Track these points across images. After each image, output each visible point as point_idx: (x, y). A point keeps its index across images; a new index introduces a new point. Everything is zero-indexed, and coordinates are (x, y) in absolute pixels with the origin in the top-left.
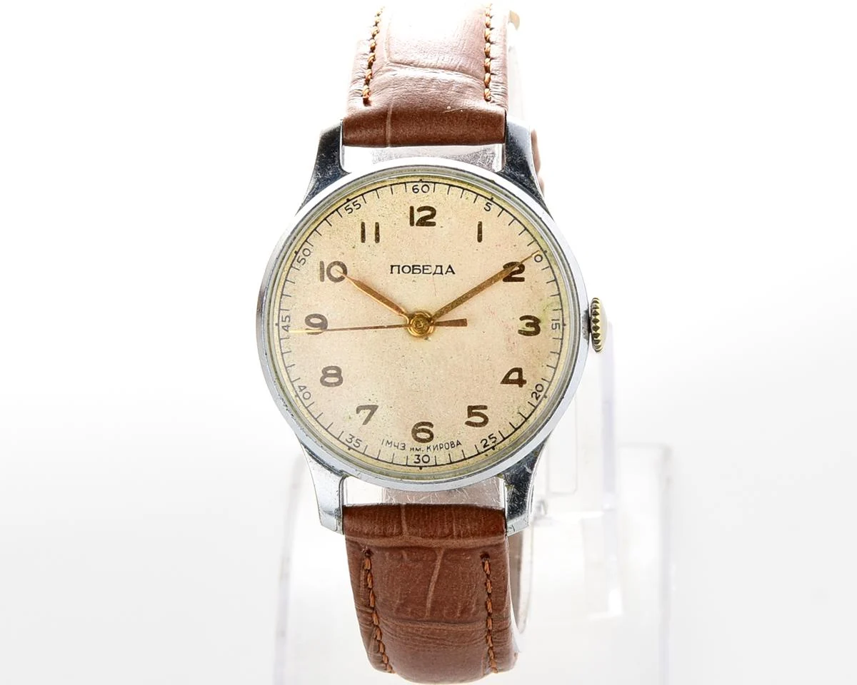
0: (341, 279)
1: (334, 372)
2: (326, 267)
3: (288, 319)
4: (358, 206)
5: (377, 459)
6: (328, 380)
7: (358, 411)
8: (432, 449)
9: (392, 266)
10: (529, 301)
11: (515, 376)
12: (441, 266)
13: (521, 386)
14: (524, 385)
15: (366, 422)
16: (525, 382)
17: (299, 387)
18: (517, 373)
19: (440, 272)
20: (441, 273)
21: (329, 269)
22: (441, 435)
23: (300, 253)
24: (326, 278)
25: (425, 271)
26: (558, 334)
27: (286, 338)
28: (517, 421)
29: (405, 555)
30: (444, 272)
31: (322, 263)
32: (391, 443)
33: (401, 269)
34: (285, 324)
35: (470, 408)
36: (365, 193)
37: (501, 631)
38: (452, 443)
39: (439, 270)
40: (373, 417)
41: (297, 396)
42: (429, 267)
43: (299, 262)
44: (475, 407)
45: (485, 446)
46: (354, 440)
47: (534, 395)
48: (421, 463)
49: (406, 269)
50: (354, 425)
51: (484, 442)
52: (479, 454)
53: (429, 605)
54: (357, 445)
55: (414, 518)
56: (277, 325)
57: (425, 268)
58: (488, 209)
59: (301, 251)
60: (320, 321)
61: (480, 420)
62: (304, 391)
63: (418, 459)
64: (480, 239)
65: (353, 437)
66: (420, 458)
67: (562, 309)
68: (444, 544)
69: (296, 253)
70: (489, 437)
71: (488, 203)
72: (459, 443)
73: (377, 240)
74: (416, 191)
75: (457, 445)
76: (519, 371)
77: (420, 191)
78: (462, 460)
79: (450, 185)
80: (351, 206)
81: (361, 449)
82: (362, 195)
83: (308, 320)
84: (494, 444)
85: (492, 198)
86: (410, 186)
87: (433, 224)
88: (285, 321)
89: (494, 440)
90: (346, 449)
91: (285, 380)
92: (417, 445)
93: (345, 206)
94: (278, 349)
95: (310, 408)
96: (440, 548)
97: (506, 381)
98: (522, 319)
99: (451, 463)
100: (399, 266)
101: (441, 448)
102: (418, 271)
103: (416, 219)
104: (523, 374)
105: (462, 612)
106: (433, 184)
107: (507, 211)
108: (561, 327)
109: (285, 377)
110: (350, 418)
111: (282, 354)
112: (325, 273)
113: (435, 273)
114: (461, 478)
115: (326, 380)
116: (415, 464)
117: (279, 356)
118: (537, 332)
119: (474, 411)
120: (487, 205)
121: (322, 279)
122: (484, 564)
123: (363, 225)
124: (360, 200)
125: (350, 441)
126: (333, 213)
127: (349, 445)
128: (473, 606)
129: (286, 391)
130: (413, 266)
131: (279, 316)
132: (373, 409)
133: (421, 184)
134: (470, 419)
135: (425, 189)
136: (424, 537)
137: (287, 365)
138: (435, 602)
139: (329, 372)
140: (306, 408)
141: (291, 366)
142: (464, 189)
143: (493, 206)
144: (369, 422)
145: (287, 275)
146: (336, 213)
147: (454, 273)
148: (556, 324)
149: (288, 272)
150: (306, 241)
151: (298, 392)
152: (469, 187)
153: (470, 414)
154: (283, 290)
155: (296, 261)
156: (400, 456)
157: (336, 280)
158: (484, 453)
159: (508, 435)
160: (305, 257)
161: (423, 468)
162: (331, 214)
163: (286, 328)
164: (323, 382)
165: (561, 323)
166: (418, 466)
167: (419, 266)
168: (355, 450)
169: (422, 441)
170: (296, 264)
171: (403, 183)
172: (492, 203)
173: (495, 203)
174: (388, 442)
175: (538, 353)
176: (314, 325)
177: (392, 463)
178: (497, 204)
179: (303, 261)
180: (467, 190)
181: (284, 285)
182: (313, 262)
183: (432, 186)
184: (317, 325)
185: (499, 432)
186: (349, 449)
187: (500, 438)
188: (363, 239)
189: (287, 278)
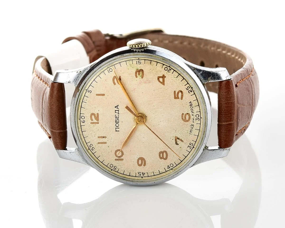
0: (122, 152)
1: (161, 154)
3: (140, 173)
4: (91, 145)
5: (198, 136)
6: (165, 157)
7: (178, 144)
8: (193, 113)
9: (116, 131)
10: (129, 74)
11: (161, 80)
12: (115, 111)
13: (165, 77)
14: (165, 75)
15: (182, 141)
16: (164, 75)
17: (168, 168)
19: (118, 111)
20: (118, 110)
21: (118, 157)
22: (188, 110)
24: (122, 158)
25: (118, 117)
26: (143, 61)
27: (148, 174)
28: (180, 78)
30: (118, 109)
31: (116, 160)
32: (191, 130)
33: (117, 127)
34: (142, 174)
35: (175, 98)
36: (86, 142)
38: (191, 105)
39: (117, 112)
40: (180, 138)
41: (172, 169)
42: (116, 116)
43: (116, 169)
45: (191, 91)
46: (190, 146)
47: (169, 71)
48: (199, 118)
49: (117, 125)
50: (184, 146)
51: (189, 92)
52: (194, 94)
54: (192, 144)
56: (142, 177)
57: (116, 117)
58: (90, 91)
59: (111, 168)
60: (140, 160)
61: (180, 94)
62: (170, 166)
63: (197, 119)
64: (104, 95)
65: (189, 146)
66: (197, 118)
67: (132, 60)
69: (112, 170)
70: (187, 90)
71: (88, 92)
73: (105, 137)
75: (191, 103)
76: (159, 78)
77: (84, 120)
78: (197, 101)
79: (81, 107)
80: (91, 148)
81: (194, 143)
82: (87, 143)
83: (140, 165)
84: (190, 88)
85: (86, 90)
86: (82, 124)
87: (98, 114)
88: (141, 174)
89: (188, 88)
92: (191, 120)
93: (91, 150)
94: (152, 178)
97: (163, 83)
98: (137, 77)
99: (199, 105)
100: (116, 128)
101: (193, 110)
102: (118, 120)
103: (96, 121)
104: (160, 76)
107: (91, 84)
110: (181, 148)
111: (154, 175)
112: (120, 158)
113: (118, 113)
115: (165, 158)
116: (200, 121)
118: (142, 70)
119: (176, 97)
120: (89, 92)
121: (123, 160)
123: (99, 143)
124: (89, 144)
125: (190, 147)
127: (192, 148)
130: (116, 122)
131: (139, 177)
133: (81, 119)
134: (180, 98)
135: (83, 117)
137: (159, 173)
139: (161, 156)
140: (177, 165)
141: (159, 172)
142: (83, 102)
143: (89, 89)
144: (182, 139)
146: (94, 154)
147: (118, 106)
148: (138, 62)
149: (120, 173)
150: (107, 166)
151: (170, 169)
152: (82, 99)
153: (178, 98)
154: (127, 175)
155: (115, 170)
156: (197, 126)
157: (123, 154)
158: (194, 91)
159: (186, 82)
160: (113, 167)
161: (201, 117)
162: (95, 156)
163: (143, 174)
164: (166, 159)
165: (139, 60)
166: (201, 119)
167: (115, 120)
168: (194, 145)
169: (190, 118)
170: (117, 170)
171: (81, 127)
172: (88, 90)
173: (88, 89)
174: (190, 132)
175: (151, 70)
176: (142, 162)
177: (199, 130)
178: (88, 88)
179: (115, 167)
180: (83, 100)
181: (125, 175)
182: (115, 163)
183: (82, 115)
184: (142, 161)
185: (185, 86)
186: (194, 148)
187: (188, 85)
188: (105, 143)
189: (122, 174)
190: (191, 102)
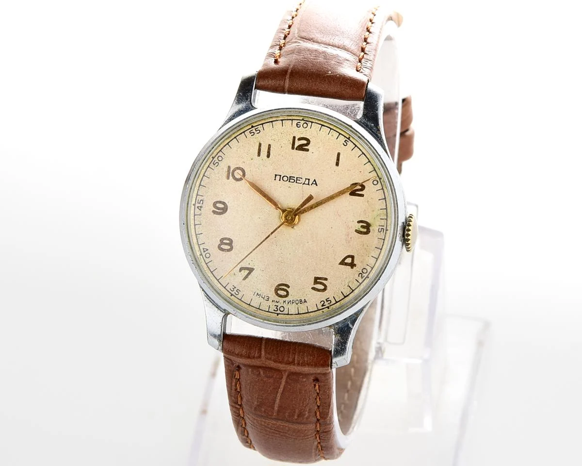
0: (241, 179)
1: (228, 242)
2: (231, 170)
3: (201, 202)
4: (258, 132)
5: (249, 305)
6: (223, 247)
7: (241, 269)
8: (287, 303)
9: (276, 175)
10: (365, 210)
11: (349, 260)
12: (309, 180)
13: (352, 268)
14: (354, 268)
15: (245, 278)
16: (355, 265)
17: (203, 249)
18: (351, 259)
20: (308, 184)
21: (234, 171)
22: (294, 294)
23: (216, 159)
24: (231, 177)
25: (298, 181)
26: (382, 235)
27: (199, 215)
28: (347, 291)
29: (262, 373)
30: (310, 184)
31: (229, 167)
32: (260, 295)
33: (281, 178)
34: (200, 205)
35: (316, 279)
36: (264, 123)
37: (326, 432)
38: (301, 301)
39: (307, 182)
40: (249, 276)
41: (201, 255)
42: (300, 179)
43: (214, 165)
44: (320, 278)
45: (323, 305)
46: (235, 289)
47: (360, 275)
48: (278, 311)
49: (285, 179)
50: (237, 280)
51: (323, 302)
52: (318, 310)
53: (276, 408)
54: (237, 293)
55: (270, 348)
56: (194, 205)
57: (298, 179)
58: (346, 144)
59: (217, 157)
60: (223, 206)
61: (321, 287)
62: (206, 252)
63: (276, 308)
64: (337, 164)
65: (235, 288)
66: (278, 308)
67: (387, 219)
68: (288, 368)
69: (213, 158)
70: (326, 300)
71: (346, 140)
73: (268, 156)
75: (304, 302)
76: (352, 257)
77: (301, 126)
78: (306, 313)
79: (322, 125)
80: (254, 131)
81: (239, 296)
82: (262, 124)
83: (215, 205)
84: (329, 305)
85: (349, 138)
86: (295, 122)
87: (308, 150)
89: (329, 302)
90: (229, 295)
91: (195, 243)
92: (277, 298)
93: (250, 130)
94: (192, 222)
95: (209, 264)
96: (285, 371)
97: (343, 263)
98: (359, 222)
99: (299, 314)
100: (280, 176)
101: (293, 303)
102: (293, 181)
103: (296, 146)
104: (355, 260)
105: (298, 416)
106: (311, 123)
107: (358, 147)
108: (385, 231)
109: (195, 241)
110: (234, 274)
111: (195, 225)
112: (231, 174)
113: (304, 184)
114: (303, 325)
115: (222, 246)
116: (273, 311)
117: (193, 226)
118: (368, 232)
119: (318, 281)
121: (228, 178)
122: (315, 385)
123: (260, 145)
124: (260, 128)
125: (233, 290)
126: (241, 134)
127: (232, 292)
128: (307, 413)
129: (194, 250)
130: (290, 177)
131: (196, 199)
132: (251, 270)
133: (303, 122)
134: (315, 286)
135: (305, 125)
136: (275, 361)
137: (197, 233)
138: (280, 407)
139: (224, 241)
140: (206, 264)
141: (200, 234)
142: (331, 129)
143: (349, 143)
144: (247, 279)
145: (205, 172)
146: (243, 134)
147: (317, 185)
148: (382, 229)
149: (206, 170)
150: (220, 151)
151: (202, 253)
152: (335, 128)
153: (315, 282)
154: (201, 182)
155: (212, 164)
156: (265, 305)
157: (237, 180)
158: (322, 310)
159: (339, 300)
160: (218, 162)
161: (279, 315)
162: (239, 135)
163: (200, 208)
164: (220, 248)
165: (385, 229)
166: (276, 313)
167: (294, 177)
168: (235, 297)
169: (281, 296)
170: (212, 166)
171: (290, 120)
172: (349, 141)
173: (351, 141)
174: (258, 294)
175: (367, 247)
176: (218, 208)
177: (259, 309)
178: (352, 142)
179: (217, 164)
180: (333, 130)
181: (202, 178)
182: (223, 166)
183: (309, 124)
184: (221, 209)
185: (334, 297)
186: (231, 296)
187: (333, 302)
188: (259, 155)
189: (204, 174)
190: (306, 302)
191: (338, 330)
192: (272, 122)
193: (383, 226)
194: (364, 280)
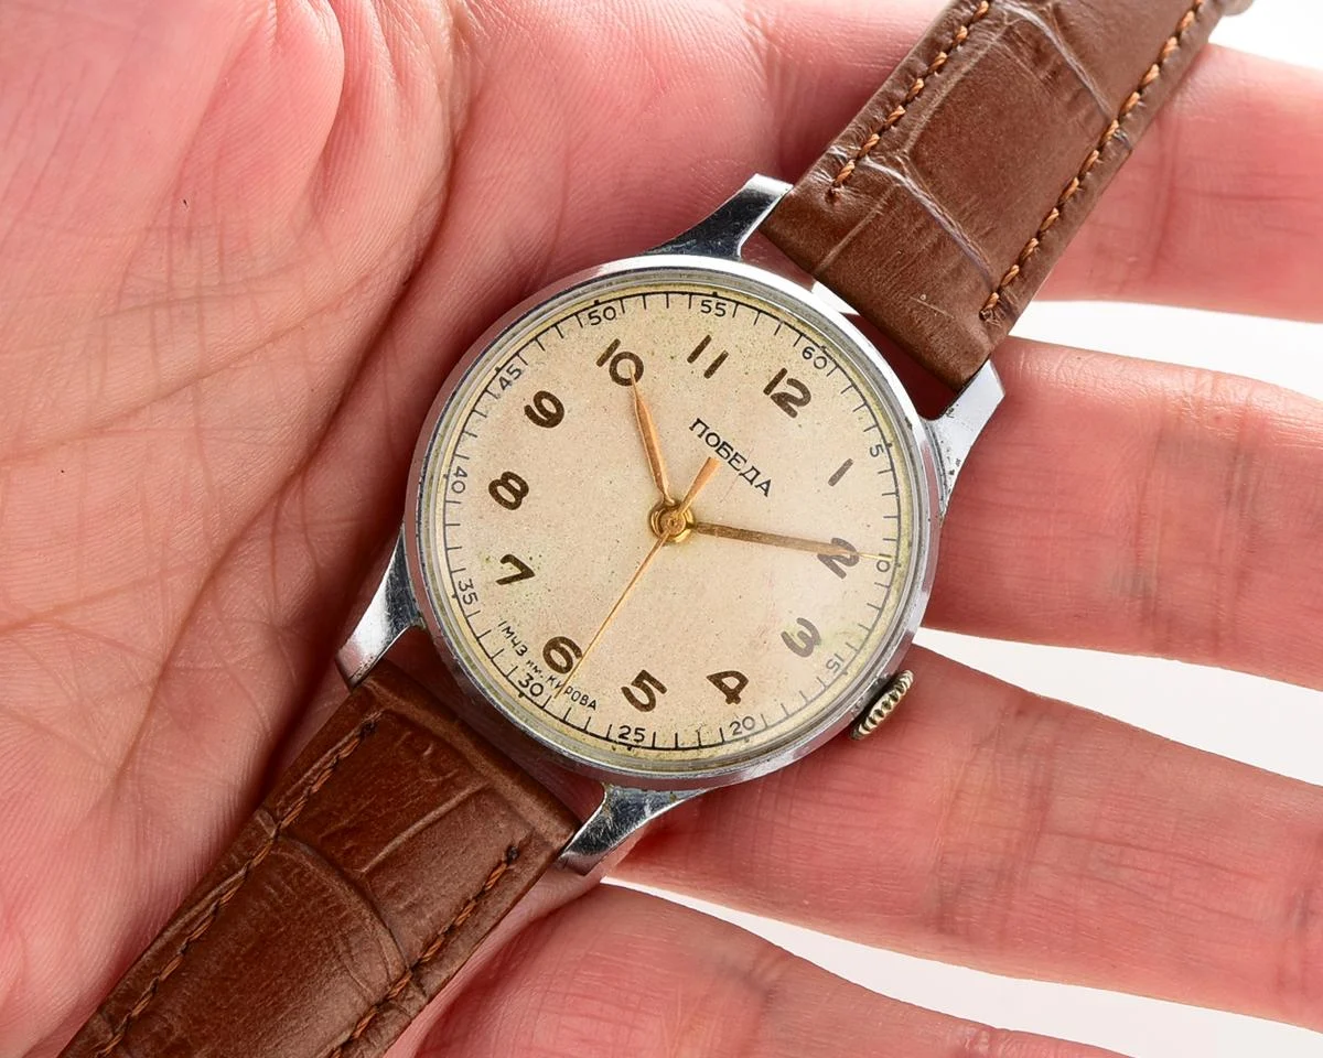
0: (626, 382)
1: (518, 487)
2: (618, 351)
3: (516, 374)
4: (721, 312)
5: (478, 639)
6: (501, 490)
7: (506, 559)
8: (554, 686)
9: (699, 421)
10: (827, 606)
11: (732, 683)
12: (758, 473)
13: (729, 701)
14: (733, 704)
15: (503, 581)
16: (738, 700)
17: (459, 469)
18: (738, 682)
19: (750, 478)
20: (751, 482)
21: (620, 357)
22: (580, 678)
23: (601, 308)
24: (607, 365)
25: (734, 462)
26: (828, 677)
27: (494, 396)
28: (687, 739)
30: (755, 483)
31: (617, 343)
32: (513, 633)
33: (707, 434)
34: (508, 377)
35: (644, 675)
36: (743, 304)
38: (586, 698)
39: (751, 475)
40: (516, 583)
41: (447, 477)
42: (742, 461)
43: (591, 318)
44: (652, 680)
45: (622, 736)
46: (470, 590)
47: (735, 726)
48: (527, 689)
49: (713, 440)
50: (485, 573)
51: (626, 730)
52: (607, 739)
54: (468, 600)
56: (498, 370)
57: (738, 457)
58: (875, 453)
59: (604, 306)
60: (553, 410)
61: (643, 698)
62: (459, 478)
63: (527, 681)
64: (833, 481)
65: (472, 586)
66: (531, 683)
67: (858, 651)
69: (597, 303)
70: (636, 729)
71: (880, 446)
72: (593, 705)
73: (708, 373)
74: (807, 355)
75: (590, 705)
76: (743, 681)
77: (812, 359)
78: (580, 729)
79: (854, 385)
80: (713, 305)
81: (468, 609)
82: (738, 303)
83: (540, 396)
84: (635, 743)
85: (890, 445)
86: (805, 343)
87: (793, 414)
89: (640, 738)
90: (451, 592)
91: (449, 446)
92: (541, 663)
93: (705, 298)
94: (473, 401)
95: (450, 507)
97: (717, 679)
98: (801, 621)
99: (563, 721)
100: (707, 428)
101: (566, 692)
102: (725, 454)
103: (776, 390)
104: (744, 690)
105: (410, 908)
106: (834, 366)
107: (894, 474)
108: (838, 673)
109: (453, 441)
110: (488, 559)
111: (473, 410)
112: (611, 359)
113: (743, 475)
115: (498, 487)
116: (517, 684)
117: (467, 411)
118: (806, 653)
119: (645, 682)
120: (877, 446)
121: (601, 363)
123: (708, 340)
124: (730, 307)
125: (464, 587)
126: (683, 293)
127: (459, 591)
129: (439, 459)
130: (724, 443)
131: (508, 362)
132: (526, 573)
133: (820, 353)
134: (632, 689)
135: (820, 363)
137: (466, 429)
139: (511, 482)
140: (445, 501)
141: (470, 434)
142: (866, 404)
143: (883, 455)
144: (507, 585)
145: (562, 320)
146: (687, 296)
147: (766, 494)
148: (836, 663)
149: (567, 318)
150: (621, 299)
151: (451, 474)
152: (874, 407)
153: (638, 682)
154: (540, 334)
155: (586, 313)
156: (508, 660)
157: (616, 378)
158: (614, 745)
159: (661, 746)
160: (602, 317)
161: (524, 698)
162: (679, 293)
163: (505, 383)
164: (493, 488)
165: (843, 667)
166: (518, 690)
167: (732, 449)
168: (460, 604)
169: (551, 663)
170: (584, 316)
171: (799, 332)
172: (885, 451)
173: (889, 453)
174: (509, 628)
175: (784, 680)
176: (543, 410)
177: (492, 659)
178: (890, 457)
179: (596, 320)
180: (869, 407)
181: (548, 329)
182: (607, 332)
183: (831, 365)
184: (545, 412)
185: (655, 734)
186: (453, 597)
187: (648, 742)
188: (692, 358)
189: (558, 323)
190: (594, 707)
191: (617, 803)
192: (760, 311)
193: (842, 660)
194: (737, 740)
